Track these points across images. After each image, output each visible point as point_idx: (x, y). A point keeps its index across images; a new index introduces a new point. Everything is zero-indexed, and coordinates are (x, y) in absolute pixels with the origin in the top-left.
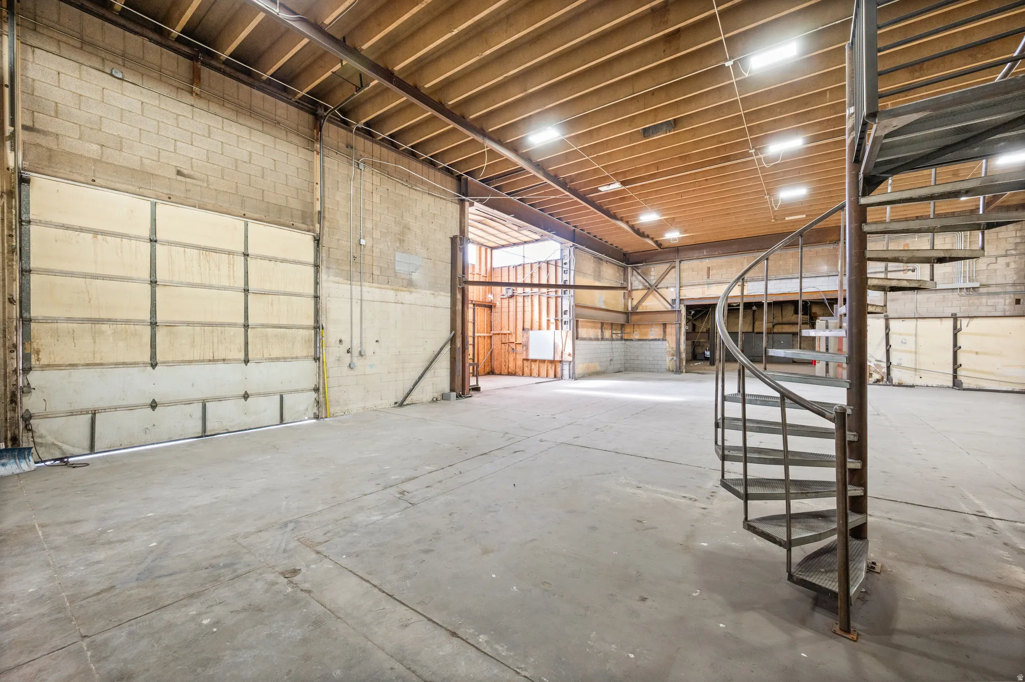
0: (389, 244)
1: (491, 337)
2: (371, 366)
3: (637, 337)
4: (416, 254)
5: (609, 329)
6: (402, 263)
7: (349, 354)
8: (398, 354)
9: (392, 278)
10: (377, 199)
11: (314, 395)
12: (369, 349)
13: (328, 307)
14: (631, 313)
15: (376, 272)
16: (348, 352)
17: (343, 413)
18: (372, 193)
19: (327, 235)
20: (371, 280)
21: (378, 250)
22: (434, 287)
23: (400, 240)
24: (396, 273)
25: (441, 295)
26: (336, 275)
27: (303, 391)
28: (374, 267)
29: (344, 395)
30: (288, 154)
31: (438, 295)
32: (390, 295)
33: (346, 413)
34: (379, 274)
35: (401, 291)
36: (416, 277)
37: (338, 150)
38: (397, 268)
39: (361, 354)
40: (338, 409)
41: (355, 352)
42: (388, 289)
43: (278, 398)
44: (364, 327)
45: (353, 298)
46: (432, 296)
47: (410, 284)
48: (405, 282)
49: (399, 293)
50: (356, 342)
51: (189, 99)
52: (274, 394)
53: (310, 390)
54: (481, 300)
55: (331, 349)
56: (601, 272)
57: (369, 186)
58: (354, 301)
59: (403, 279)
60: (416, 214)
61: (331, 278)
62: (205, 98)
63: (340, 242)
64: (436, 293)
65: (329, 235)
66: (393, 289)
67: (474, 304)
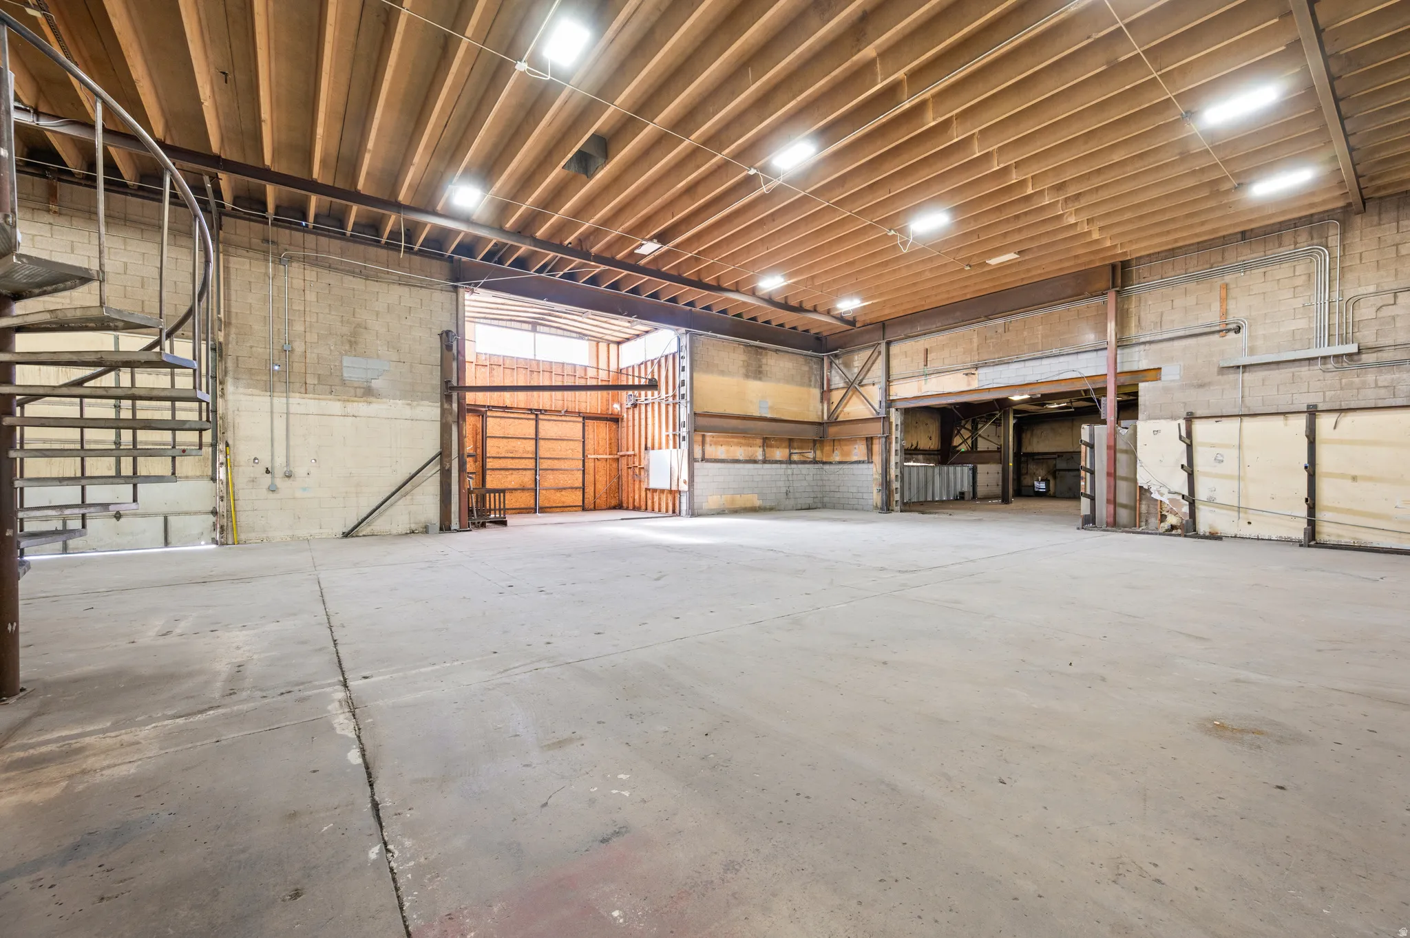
0: (332, 348)
1: (618, 459)
2: (304, 489)
3: (838, 459)
4: (378, 357)
5: (785, 448)
6: (353, 368)
7: (269, 475)
8: (349, 475)
9: (337, 388)
10: (311, 296)
11: (212, 518)
12: (300, 471)
13: (236, 422)
14: (826, 423)
15: (311, 380)
16: (268, 471)
17: (260, 541)
18: (304, 291)
19: (234, 343)
20: (303, 390)
21: (314, 356)
22: (410, 393)
23: (350, 342)
24: (344, 380)
25: (423, 405)
26: (249, 386)
27: (196, 513)
28: (308, 375)
29: (260, 520)
30: (177, 259)
31: (418, 405)
32: (335, 406)
33: (265, 541)
34: (316, 382)
35: (352, 401)
36: (375, 384)
37: (249, 248)
38: (345, 375)
39: (289, 476)
40: (252, 535)
41: (279, 472)
42: (330, 400)
43: (162, 519)
44: (292, 443)
45: (274, 411)
46: (408, 407)
47: (368, 393)
48: (359, 392)
49: (349, 405)
50: (280, 460)
51: (48, 218)
52: (156, 515)
53: (206, 513)
54: (599, 412)
55: (241, 469)
56: (763, 366)
57: (298, 283)
58: (276, 416)
59: (356, 388)
60: (377, 309)
61: (241, 390)
62: (66, 215)
63: (254, 349)
64: (415, 403)
65: (237, 342)
66: (339, 400)
67: (584, 417)
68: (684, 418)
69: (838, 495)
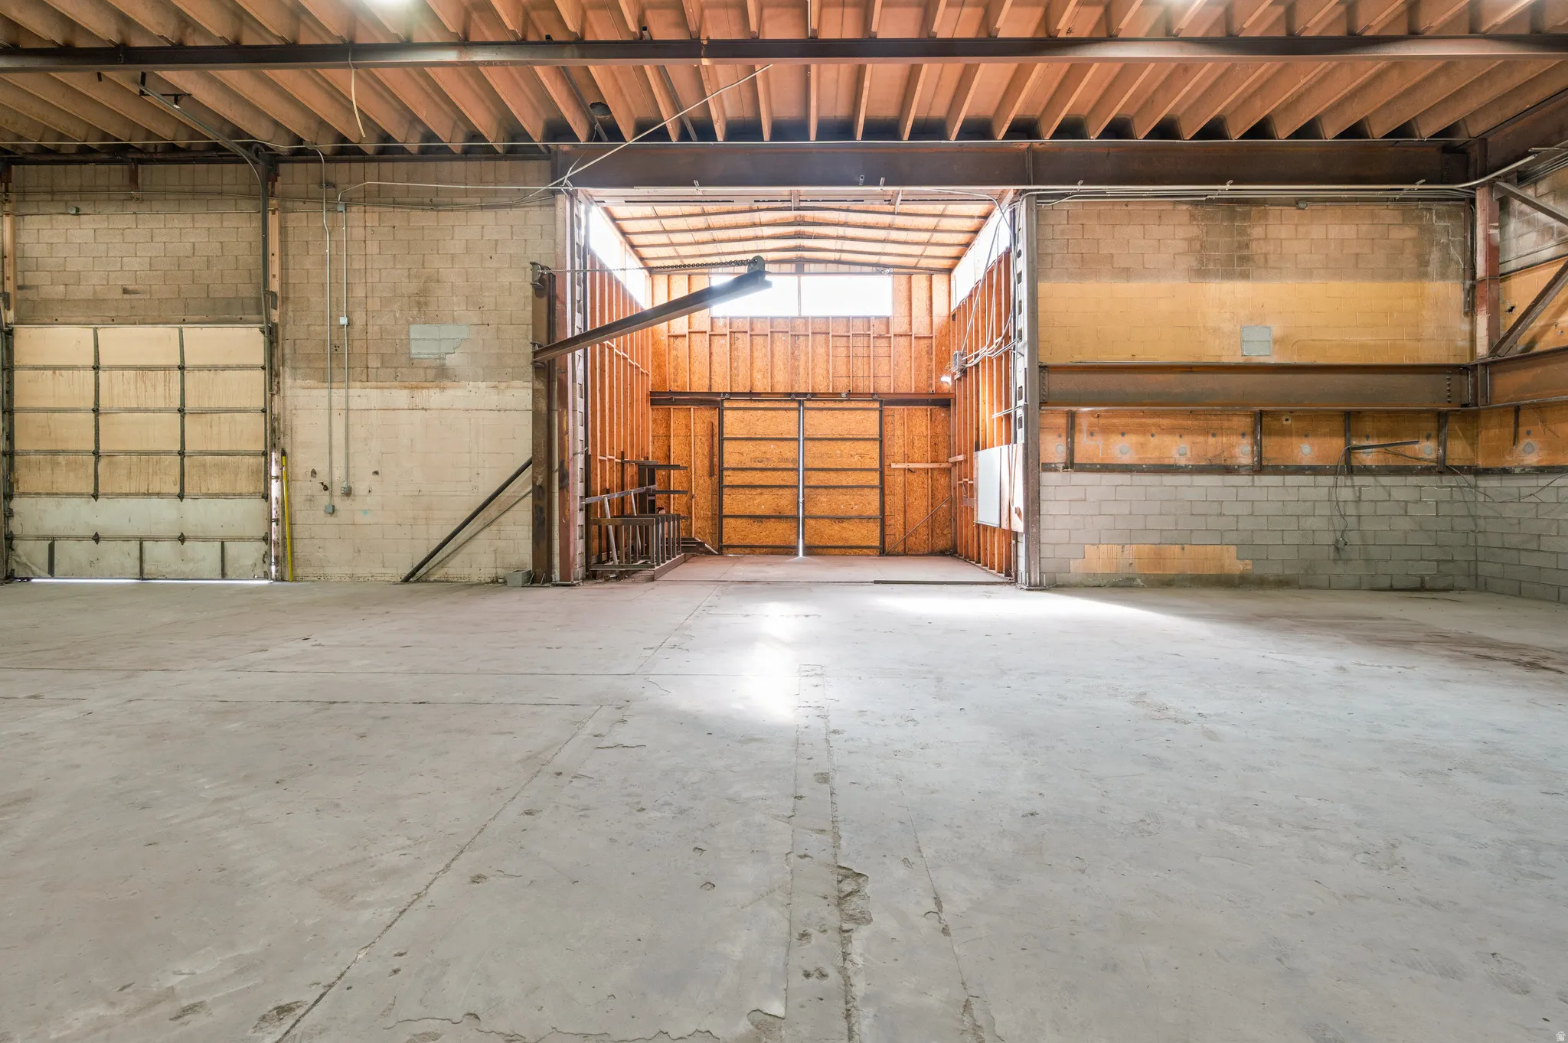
0: (397, 315)
1: (949, 470)
2: (365, 512)
3: (1532, 459)
4: (454, 321)
5: (1332, 434)
6: (424, 340)
7: (327, 492)
8: (416, 493)
9: (404, 370)
10: (372, 248)
11: (262, 547)
12: (360, 488)
13: (294, 424)
14: (1485, 365)
15: (374, 363)
16: (326, 488)
17: (316, 579)
18: (365, 241)
19: (292, 323)
20: (365, 378)
21: (376, 328)
22: (496, 372)
23: (419, 303)
24: (412, 359)
25: (513, 388)
26: (306, 377)
27: (249, 539)
28: (369, 357)
29: (318, 552)
30: (238, 228)
31: (508, 387)
32: (400, 397)
33: (322, 579)
34: (379, 365)
35: (423, 388)
36: (451, 361)
37: (306, 198)
38: (413, 351)
39: (348, 493)
40: (309, 570)
41: (337, 490)
42: (396, 388)
43: (218, 545)
44: (352, 450)
45: (333, 408)
46: (494, 391)
47: (441, 374)
48: (431, 373)
49: (417, 393)
50: (339, 473)
52: (214, 539)
53: (258, 540)
54: (913, 391)
55: (298, 483)
56: (1254, 245)
57: (358, 233)
58: (335, 413)
59: (426, 368)
60: (451, 252)
61: (299, 382)
62: (148, 200)
63: (312, 328)
64: (504, 385)
65: (294, 321)
66: (405, 388)
67: (881, 401)
68: (1020, 379)
69: (1537, 560)
